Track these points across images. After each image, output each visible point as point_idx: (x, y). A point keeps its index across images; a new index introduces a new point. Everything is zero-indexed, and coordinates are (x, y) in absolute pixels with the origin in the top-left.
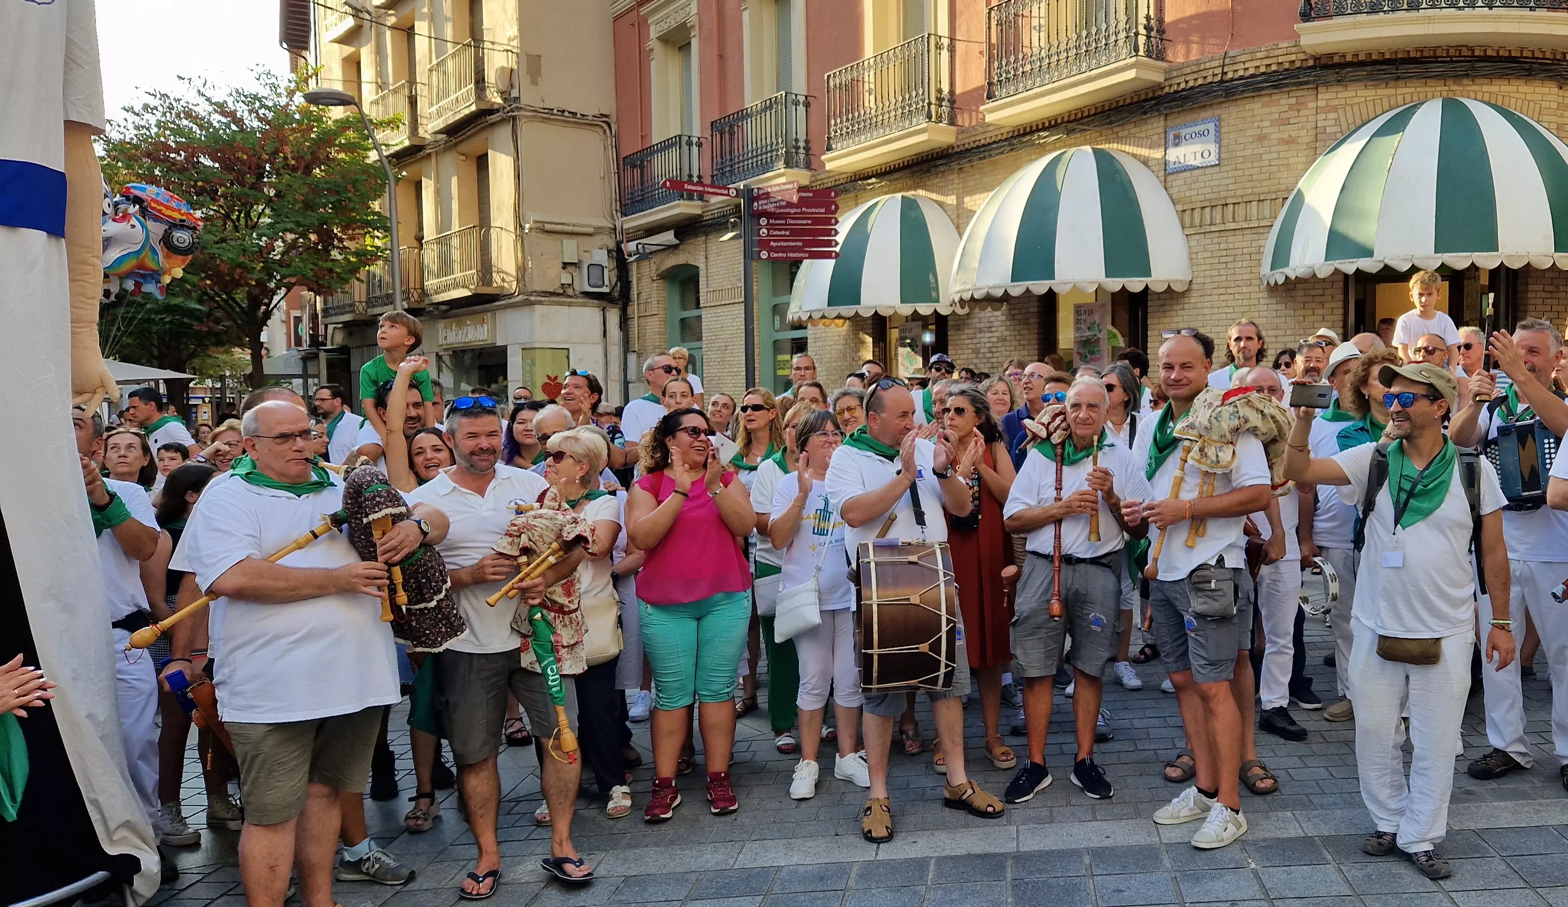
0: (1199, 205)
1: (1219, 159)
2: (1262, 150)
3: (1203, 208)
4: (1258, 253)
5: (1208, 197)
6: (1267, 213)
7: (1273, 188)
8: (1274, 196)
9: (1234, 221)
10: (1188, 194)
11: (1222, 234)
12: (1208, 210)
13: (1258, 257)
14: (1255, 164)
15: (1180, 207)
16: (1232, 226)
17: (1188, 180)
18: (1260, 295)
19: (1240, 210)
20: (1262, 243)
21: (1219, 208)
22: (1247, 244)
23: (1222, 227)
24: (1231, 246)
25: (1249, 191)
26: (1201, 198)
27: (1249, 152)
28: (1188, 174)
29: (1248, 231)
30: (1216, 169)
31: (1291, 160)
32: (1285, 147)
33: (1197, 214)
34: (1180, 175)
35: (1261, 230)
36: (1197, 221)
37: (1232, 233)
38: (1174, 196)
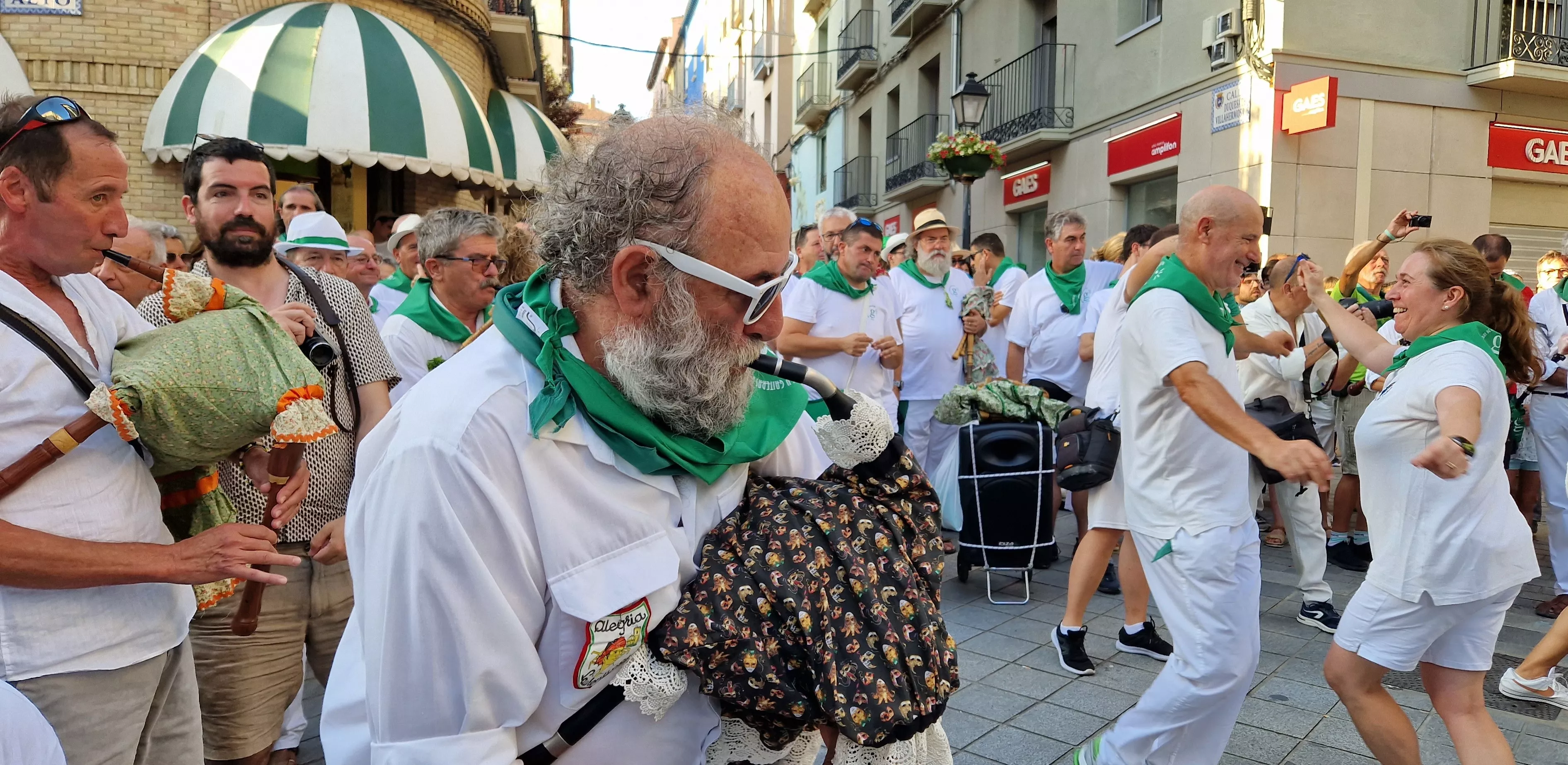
0: (53, 57)
1: (82, 9)
2: (141, 11)
3: (58, 61)
4: (139, 123)
5: (65, 50)
6: (150, 82)
7: (156, 56)
8: (159, 65)
9: (105, 83)
10: (34, 41)
11: (88, 96)
12: (67, 66)
13: (138, 128)
14: (132, 25)
15: (24, 56)
16: (104, 89)
17: (35, 27)
18: (142, 171)
19: (114, 74)
20: (144, 113)
21: (84, 67)
22: (126, 112)
23: (89, 88)
24: (101, 111)
25: (125, 54)
26: (58, 50)
27: (125, 10)
28: (35, 19)
29: (126, 98)
30: (78, 21)
31: (178, 30)
32: (171, 14)
33: (50, 68)
34: (23, 19)
35: (141, 99)
36: (51, 76)
37: (103, 96)
38: (13, 41)
